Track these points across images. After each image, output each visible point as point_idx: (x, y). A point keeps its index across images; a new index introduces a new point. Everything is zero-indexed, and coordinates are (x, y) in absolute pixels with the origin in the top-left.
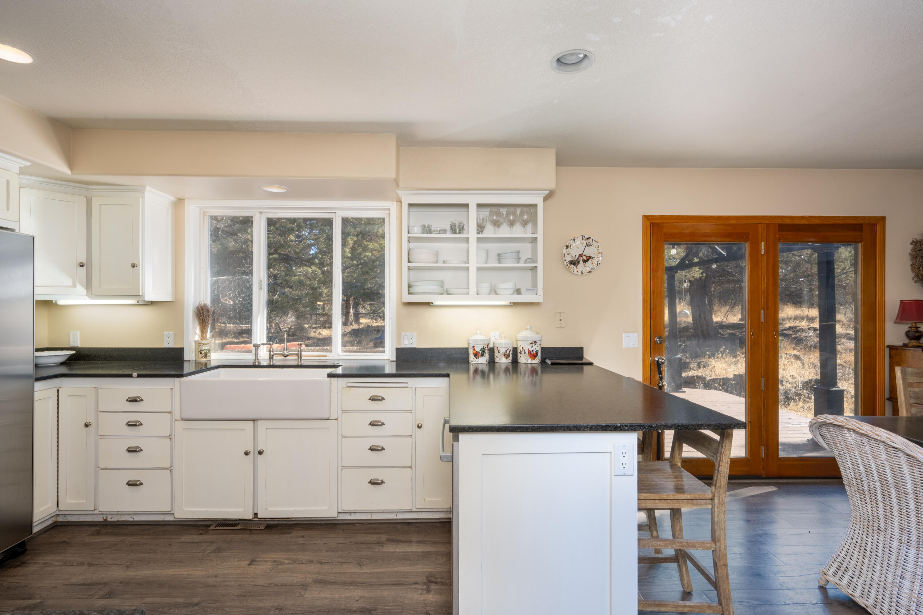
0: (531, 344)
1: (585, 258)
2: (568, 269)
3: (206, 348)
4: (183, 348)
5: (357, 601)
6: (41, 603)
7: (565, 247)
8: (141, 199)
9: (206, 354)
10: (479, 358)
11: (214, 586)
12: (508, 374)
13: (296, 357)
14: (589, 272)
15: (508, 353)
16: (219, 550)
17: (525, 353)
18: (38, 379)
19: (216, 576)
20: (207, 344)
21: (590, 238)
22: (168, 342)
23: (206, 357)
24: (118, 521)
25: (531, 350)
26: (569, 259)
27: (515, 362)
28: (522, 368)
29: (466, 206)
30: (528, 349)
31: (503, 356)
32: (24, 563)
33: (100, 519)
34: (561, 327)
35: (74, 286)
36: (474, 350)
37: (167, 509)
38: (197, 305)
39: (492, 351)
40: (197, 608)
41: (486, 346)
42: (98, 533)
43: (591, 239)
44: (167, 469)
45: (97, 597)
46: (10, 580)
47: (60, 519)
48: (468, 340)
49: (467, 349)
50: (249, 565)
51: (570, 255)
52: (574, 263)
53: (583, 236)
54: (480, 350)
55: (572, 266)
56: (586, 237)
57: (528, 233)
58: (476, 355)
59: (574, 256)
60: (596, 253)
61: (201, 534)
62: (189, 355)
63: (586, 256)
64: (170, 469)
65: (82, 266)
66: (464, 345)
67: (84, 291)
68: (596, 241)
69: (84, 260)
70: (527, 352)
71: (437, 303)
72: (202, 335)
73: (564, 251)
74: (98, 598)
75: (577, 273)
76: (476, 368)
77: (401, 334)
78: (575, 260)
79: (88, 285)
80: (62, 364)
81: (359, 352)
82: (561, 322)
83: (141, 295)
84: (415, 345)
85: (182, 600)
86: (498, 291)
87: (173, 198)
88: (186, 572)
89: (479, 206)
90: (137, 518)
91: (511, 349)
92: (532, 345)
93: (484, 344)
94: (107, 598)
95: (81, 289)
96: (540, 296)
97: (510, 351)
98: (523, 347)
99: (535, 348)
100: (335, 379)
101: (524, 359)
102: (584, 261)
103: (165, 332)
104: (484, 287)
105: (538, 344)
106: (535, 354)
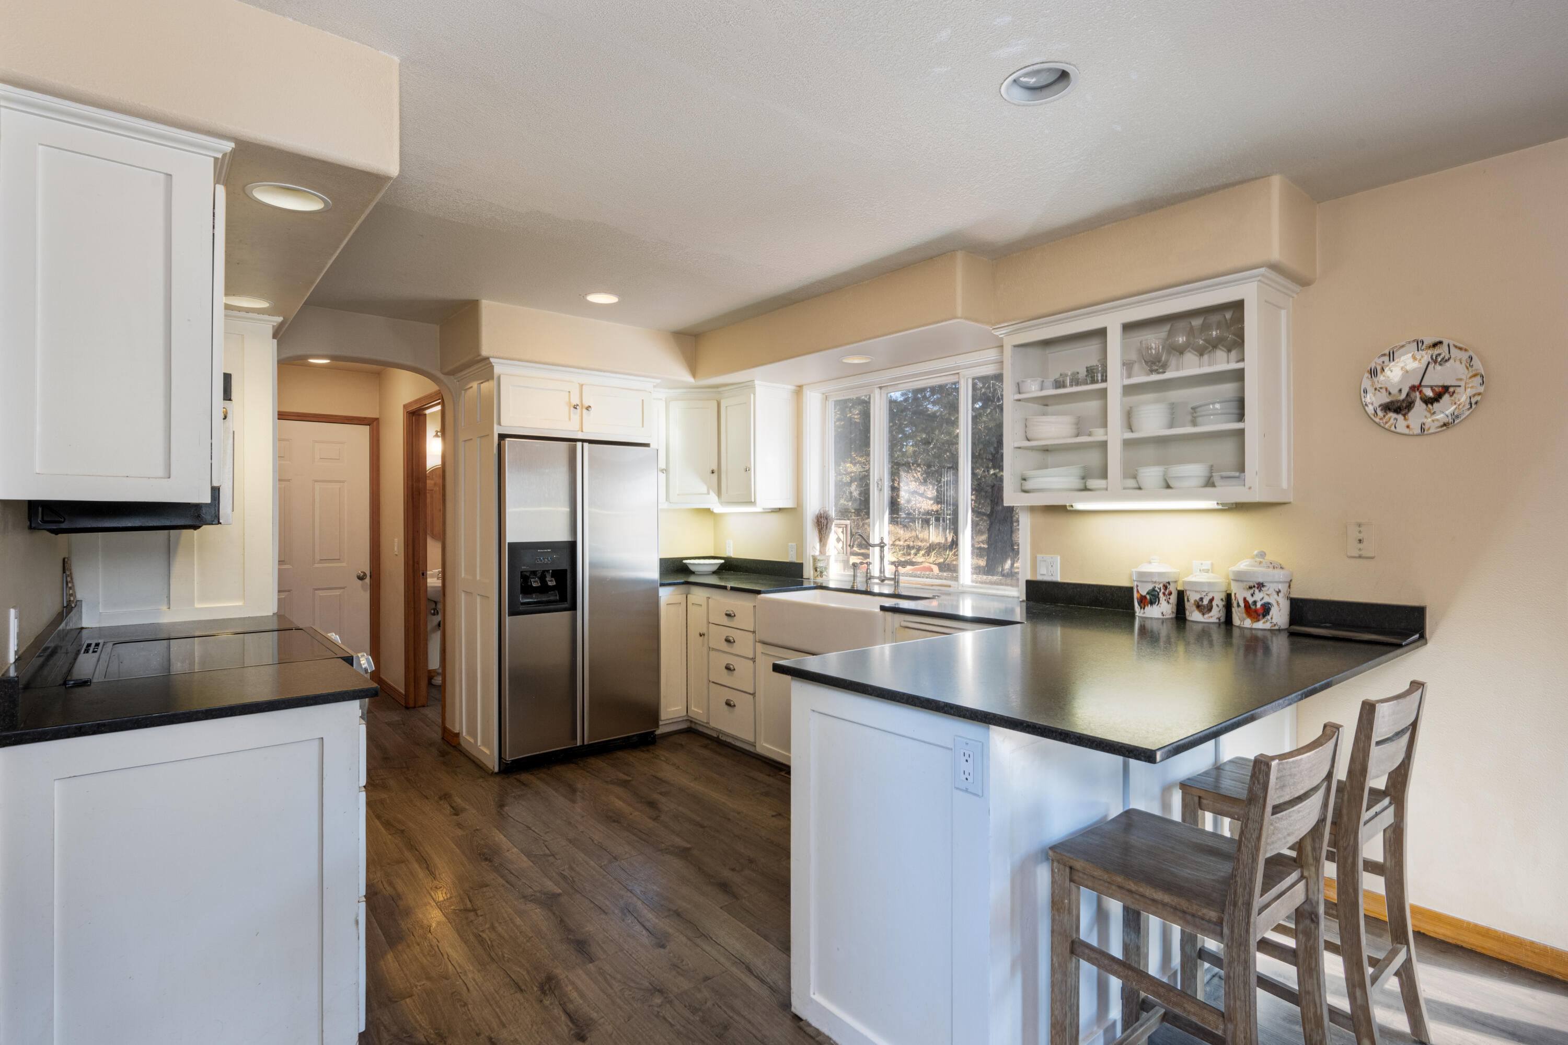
0: (1251, 588)
1: (1429, 393)
2: (1379, 425)
3: (822, 565)
4: (802, 564)
6: (630, 781)
7: (1367, 375)
8: (752, 395)
9: (821, 572)
10: (1146, 608)
11: (729, 820)
12: (1205, 643)
13: (892, 582)
14: (1445, 425)
15: (1205, 602)
16: (767, 794)
17: (1238, 606)
18: (662, 585)
19: (739, 813)
20: (822, 560)
21: (1441, 343)
22: (791, 557)
23: (821, 576)
24: (725, 741)
25: (1250, 600)
26: (1374, 400)
27: (1228, 621)
28: (1236, 632)
29: (1101, 333)
30: (1245, 599)
31: (1194, 608)
32: (648, 750)
33: (715, 735)
34: (1360, 557)
35: (708, 493)
36: (1138, 591)
37: (752, 739)
38: (817, 512)
39: (1181, 595)
40: (701, 829)
41: (1161, 586)
42: (706, 747)
43: (1445, 344)
44: (750, 694)
45: (658, 791)
46: (631, 759)
47: (693, 726)
48: (1131, 576)
49: (1130, 590)
50: (773, 816)
51: (1384, 391)
52: (1399, 407)
53: (1419, 343)
54: (1148, 593)
55: (1392, 415)
56: (1429, 341)
57: (1222, 362)
58: (1143, 601)
59: (1394, 391)
60: (1464, 377)
61: (769, 775)
62: (808, 572)
63: (1431, 387)
64: (753, 694)
65: (713, 473)
66: (1124, 582)
67: (716, 498)
68: (1461, 349)
69: (715, 468)
70: (1242, 604)
71: (1079, 506)
72: (820, 551)
73: (1366, 383)
74: (658, 793)
75: (1407, 431)
76: (1141, 625)
77: (1036, 557)
78: (1398, 401)
79: (719, 493)
80: (714, 573)
82: (1361, 546)
83: (753, 501)
84: (1058, 578)
85: (698, 819)
86: (1171, 484)
87: (792, 387)
88: (723, 800)
89: (1128, 327)
90: (738, 744)
91: (1223, 596)
92: (1252, 591)
93: (1155, 582)
94: (662, 795)
95: (713, 496)
96: (1250, 488)
97: (1211, 600)
98: (1240, 594)
99: (1259, 598)
100: (889, 615)
101: (1240, 619)
102: (1428, 401)
103: (790, 544)
104: (1151, 475)
105: (1270, 588)
106: (1266, 609)
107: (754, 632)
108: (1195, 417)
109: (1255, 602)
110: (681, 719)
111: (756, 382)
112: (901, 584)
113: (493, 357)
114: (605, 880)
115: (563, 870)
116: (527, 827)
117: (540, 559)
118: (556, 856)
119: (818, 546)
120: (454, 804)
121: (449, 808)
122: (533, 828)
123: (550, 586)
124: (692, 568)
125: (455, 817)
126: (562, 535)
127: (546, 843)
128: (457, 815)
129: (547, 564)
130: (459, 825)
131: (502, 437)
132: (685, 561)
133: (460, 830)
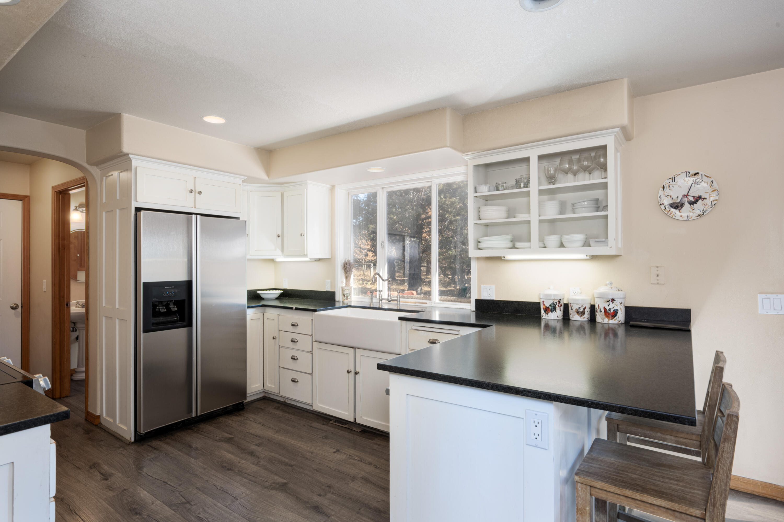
0: (608, 301)
1: (692, 199)
2: (667, 215)
3: (347, 293)
4: (335, 292)
5: (378, 502)
6: (233, 438)
7: (662, 189)
8: (305, 190)
9: (347, 297)
10: (549, 314)
11: (307, 458)
12: (582, 332)
13: (396, 302)
14: (699, 215)
15: (582, 310)
16: (326, 437)
17: (601, 311)
18: (248, 307)
19: (312, 453)
20: (348, 290)
21: (698, 173)
22: (327, 288)
23: (347, 299)
24: (290, 404)
25: (607, 308)
26: (667, 202)
27: (593, 319)
28: (599, 327)
29: (527, 160)
30: (604, 308)
31: (576, 313)
32: (240, 415)
33: (282, 400)
34: (658, 284)
35: (276, 250)
36: (544, 304)
37: (310, 402)
38: (343, 261)
39: (566, 307)
40: (290, 468)
41: (557, 301)
42: (278, 408)
43: (700, 174)
44: (308, 374)
45: (254, 443)
46: (230, 422)
47: (267, 395)
48: (539, 296)
49: (539, 303)
50: (334, 452)
51: (669, 197)
52: (677, 206)
53: (687, 173)
54: (550, 306)
55: (673, 210)
56: (692, 172)
58: (547, 310)
59: (675, 197)
60: (708, 191)
61: (324, 424)
62: (339, 297)
63: (693, 197)
64: (311, 374)
65: (279, 237)
66: (536, 300)
67: (280, 253)
68: (708, 177)
69: (280, 234)
70: (603, 310)
71: (509, 257)
72: (346, 284)
73: (661, 193)
74: (254, 445)
75: (681, 218)
76: (546, 323)
77: (481, 286)
78: (676, 203)
79: (283, 250)
80: (277, 299)
81: (455, 301)
82: (658, 278)
83: (306, 254)
84: (494, 298)
85: (286, 460)
86: (565, 244)
87: (329, 186)
88: (299, 445)
89: (541, 158)
90: (299, 405)
91: (589, 306)
92: (608, 303)
93: (554, 299)
94: (257, 446)
95: (279, 252)
96: (611, 247)
97: (585, 309)
98: (600, 304)
99: (612, 307)
100: (404, 322)
101: (600, 318)
102: (691, 203)
103: (326, 280)
104: (552, 240)
105: (617, 302)
106: (615, 314)
107: (311, 335)
108: (574, 209)
109: (610, 309)
110: (259, 392)
111: (308, 181)
112: (401, 303)
113: (132, 154)
114: (232, 517)
115: (199, 514)
116: (164, 482)
117: (166, 293)
118: (191, 503)
119: (344, 281)
120: (103, 471)
121: (99, 474)
122: (169, 483)
123: (173, 311)
124: (263, 296)
125: (105, 482)
126: (182, 277)
127: (182, 493)
128: (106, 479)
129: (171, 296)
130: (110, 488)
131: (138, 210)
132: (258, 292)
133: (110, 492)
